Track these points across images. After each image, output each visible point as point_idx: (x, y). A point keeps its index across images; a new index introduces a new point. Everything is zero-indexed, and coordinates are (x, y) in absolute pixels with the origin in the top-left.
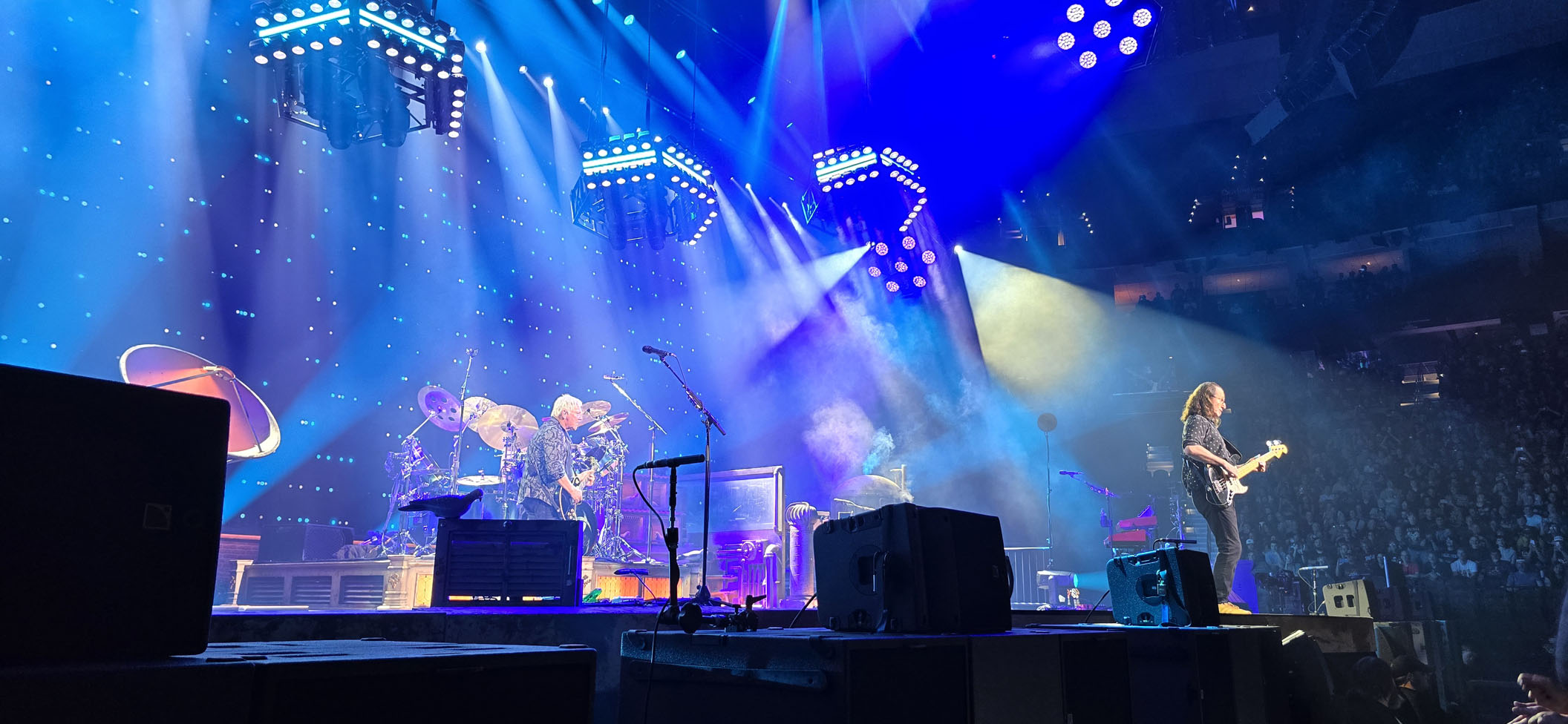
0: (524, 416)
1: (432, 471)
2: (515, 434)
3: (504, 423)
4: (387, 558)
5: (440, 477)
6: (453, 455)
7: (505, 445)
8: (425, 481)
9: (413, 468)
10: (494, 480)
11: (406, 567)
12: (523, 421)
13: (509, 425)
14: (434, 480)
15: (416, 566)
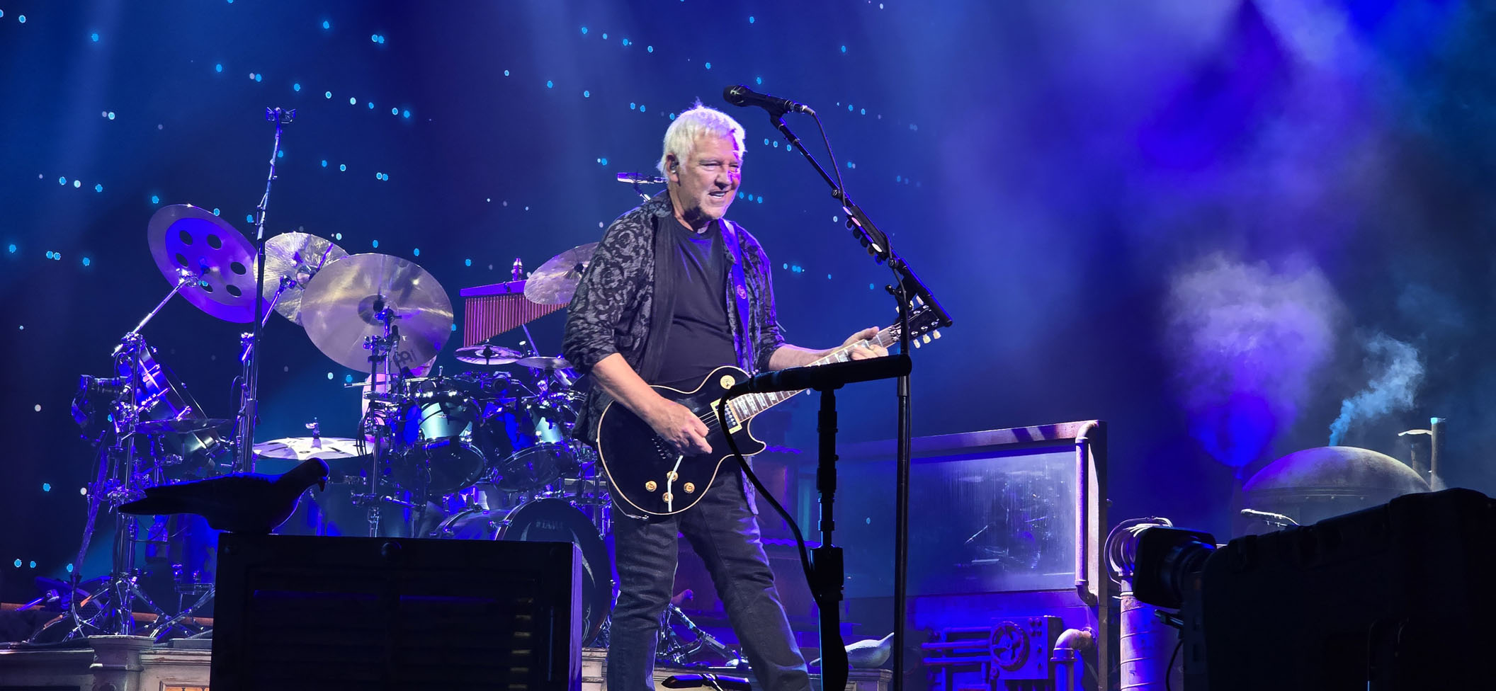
0: (416, 282)
1: (187, 424)
2: (395, 328)
3: (366, 300)
4: (86, 644)
5: (209, 440)
6: (239, 382)
7: (370, 359)
8: (172, 449)
9: (143, 415)
10: (348, 448)
11: (134, 666)
12: (414, 296)
13: (379, 304)
14: (196, 447)
15: (158, 663)
